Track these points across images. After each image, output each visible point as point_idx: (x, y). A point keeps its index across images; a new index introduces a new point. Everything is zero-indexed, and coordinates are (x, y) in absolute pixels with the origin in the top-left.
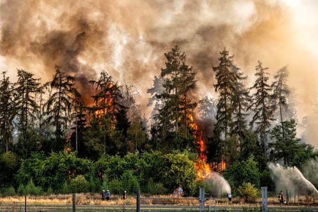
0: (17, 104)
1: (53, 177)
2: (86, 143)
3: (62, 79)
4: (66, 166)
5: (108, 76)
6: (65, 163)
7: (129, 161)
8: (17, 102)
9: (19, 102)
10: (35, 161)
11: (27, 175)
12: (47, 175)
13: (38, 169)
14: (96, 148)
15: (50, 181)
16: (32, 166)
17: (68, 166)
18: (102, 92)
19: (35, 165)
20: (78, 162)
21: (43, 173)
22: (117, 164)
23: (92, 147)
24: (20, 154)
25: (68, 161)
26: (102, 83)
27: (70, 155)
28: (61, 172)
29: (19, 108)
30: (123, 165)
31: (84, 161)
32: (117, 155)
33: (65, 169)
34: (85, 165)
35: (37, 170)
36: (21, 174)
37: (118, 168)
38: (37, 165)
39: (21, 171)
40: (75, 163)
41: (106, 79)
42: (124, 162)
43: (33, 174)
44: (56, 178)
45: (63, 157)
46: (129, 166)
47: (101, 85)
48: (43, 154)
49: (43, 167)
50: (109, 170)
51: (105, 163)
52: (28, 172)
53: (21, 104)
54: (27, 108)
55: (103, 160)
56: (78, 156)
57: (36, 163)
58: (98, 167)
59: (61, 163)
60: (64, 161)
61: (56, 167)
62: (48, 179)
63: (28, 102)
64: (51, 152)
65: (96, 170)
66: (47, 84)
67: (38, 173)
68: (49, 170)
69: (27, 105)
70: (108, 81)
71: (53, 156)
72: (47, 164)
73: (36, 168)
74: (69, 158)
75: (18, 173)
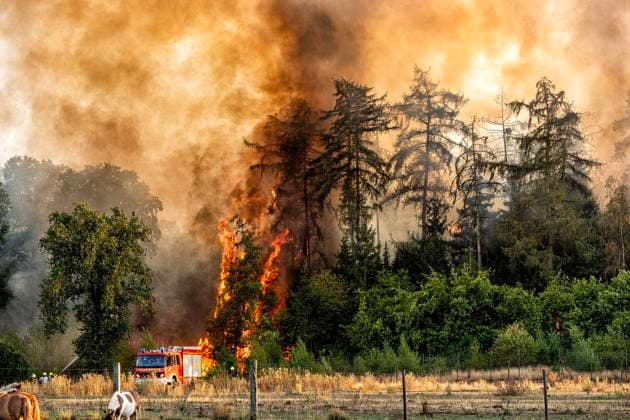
0: (337, 160)
1: (438, 331)
2: (507, 249)
3: (432, 100)
4: (470, 303)
5: (556, 92)
6: (467, 296)
7: (624, 289)
8: (335, 155)
9: (341, 157)
10: (392, 294)
12: (422, 326)
13: (402, 313)
14: (533, 260)
15: (432, 341)
16: (386, 304)
17: (475, 304)
18: (540, 129)
19: (393, 304)
20: (496, 294)
21: (414, 322)
22: (594, 298)
24: (352, 277)
25: (474, 292)
26: (537, 108)
27: (478, 279)
28: (457, 317)
29: (341, 169)
30: (610, 300)
31: (514, 292)
32: (593, 277)
33: (467, 310)
34: (516, 301)
35: (399, 316)
36: (362, 325)
37: (597, 307)
38: (398, 303)
39: (362, 316)
40: (490, 297)
41: (550, 98)
42: (611, 293)
43: (391, 324)
44: (445, 333)
45: (461, 283)
46: (625, 301)
47: (537, 112)
48: (405, 277)
49: (414, 305)
50: (578, 311)
51: (562, 295)
53: (345, 160)
54: (358, 169)
55: (555, 289)
56: (494, 280)
57: (396, 298)
58: (549, 305)
59: (456, 296)
60: (464, 292)
61: (444, 307)
62: (426, 335)
63: (360, 155)
64: (429, 272)
65: (544, 312)
67: (403, 321)
68: (427, 314)
69: (357, 164)
70: (555, 102)
71: (435, 280)
72: (422, 300)
73: (398, 311)
74: (477, 284)
75: (355, 323)
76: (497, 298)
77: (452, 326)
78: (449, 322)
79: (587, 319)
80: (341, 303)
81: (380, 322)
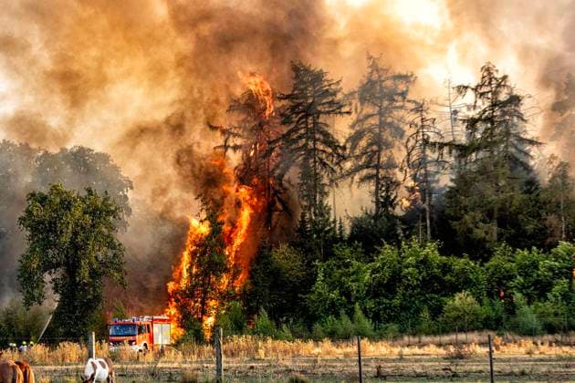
0: (296, 141)
1: (390, 300)
2: (455, 223)
3: (384, 84)
4: (420, 273)
5: (499, 76)
6: (417, 267)
7: (564, 259)
8: (294, 136)
9: (300, 137)
10: (347, 265)
11: (332, 295)
12: (376, 295)
13: (357, 284)
14: (479, 233)
15: (385, 309)
16: (342, 275)
17: (424, 274)
18: (484, 111)
19: (348, 275)
20: (445, 264)
21: (368, 291)
22: (536, 267)
23: (470, 231)
24: (310, 250)
25: (424, 263)
26: (485, 89)
27: (427, 250)
28: (409, 285)
29: (299, 149)
30: (551, 269)
31: (460, 263)
32: (534, 248)
33: (417, 279)
34: (463, 271)
35: (354, 286)
36: (320, 294)
37: (538, 276)
38: (353, 274)
39: (320, 285)
40: (439, 267)
41: (494, 82)
42: (550, 262)
43: (347, 294)
44: (396, 302)
45: (412, 255)
47: (482, 94)
48: (360, 250)
49: (367, 277)
50: (520, 279)
51: (506, 265)
52: (335, 288)
53: (303, 141)
54: (315, 149)
55: (501, 259)
56: (442, 252)
57: (351, 270)
58: (493, 274)
59: (407, 267)
60: (414, 262)
61: (396, 277)
62: (379, 304)
63: (317, 136)
64: (382, 245)
65: (489, 281)
66: (352, 94)
67: (358, 291)
68: (380, 284)
69: (314, 145)
70: (499, 85)
71: (388, 251)
72: (375, 271)
73: (352, 281)
74: (426, 256)
75: (314, 292)
76: (446, 268)
77: (403, 294)
78: (400, 291)
79: (529, 287)
80: (300, 274)
81: (337, 292)
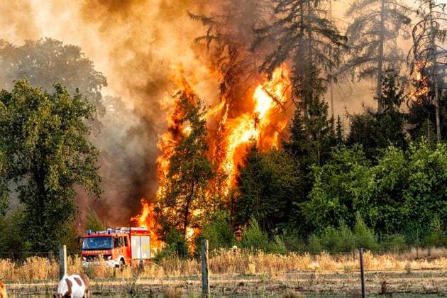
1: (396, 207)
4: (429, 177)
6: (426, 171)
10: (347, 169)
11: (332, 204)
12: (381, 202)
13: (359, 189)
15: (390, 218)
16: (340, 181)
17: (434, 178)
19: (349, 180)
21: (372, 199)
25: (433, 166)
27: (437, 152)
33: (427, 185)
35: (356, 191)
36: (317, 202)
39: (317, 193)
43: (348, 202)
44: (405, 210)
45: (419, 157)
49: (371, 183)
52: (334, 196)
53: (297, 30)
54: (311, 39)
59: (416, 171)
60: (422, 166)
61: (403, 183)
62: (384, 212)
67: (360, 198)
68: (385, 190)
69: (309, 34)
71: (392, 154)
74: (436, 158)
75: (309, 199)
77: (411, 202)
78: (408, 197)
80: (294, 179)
81: (337, 199)
